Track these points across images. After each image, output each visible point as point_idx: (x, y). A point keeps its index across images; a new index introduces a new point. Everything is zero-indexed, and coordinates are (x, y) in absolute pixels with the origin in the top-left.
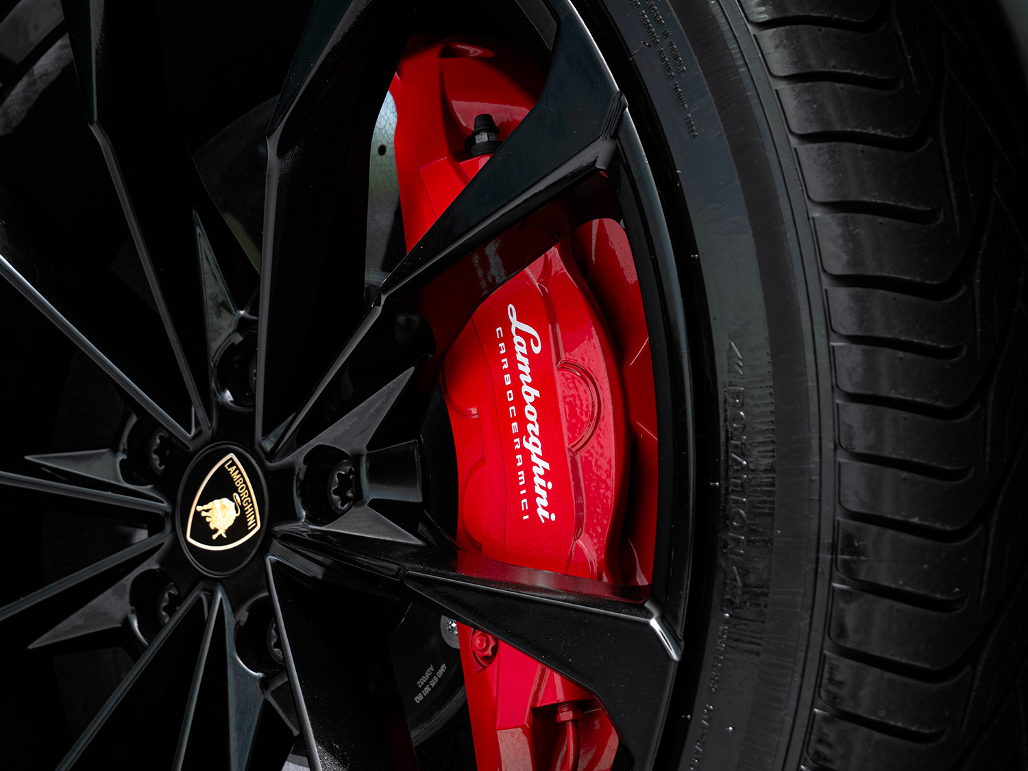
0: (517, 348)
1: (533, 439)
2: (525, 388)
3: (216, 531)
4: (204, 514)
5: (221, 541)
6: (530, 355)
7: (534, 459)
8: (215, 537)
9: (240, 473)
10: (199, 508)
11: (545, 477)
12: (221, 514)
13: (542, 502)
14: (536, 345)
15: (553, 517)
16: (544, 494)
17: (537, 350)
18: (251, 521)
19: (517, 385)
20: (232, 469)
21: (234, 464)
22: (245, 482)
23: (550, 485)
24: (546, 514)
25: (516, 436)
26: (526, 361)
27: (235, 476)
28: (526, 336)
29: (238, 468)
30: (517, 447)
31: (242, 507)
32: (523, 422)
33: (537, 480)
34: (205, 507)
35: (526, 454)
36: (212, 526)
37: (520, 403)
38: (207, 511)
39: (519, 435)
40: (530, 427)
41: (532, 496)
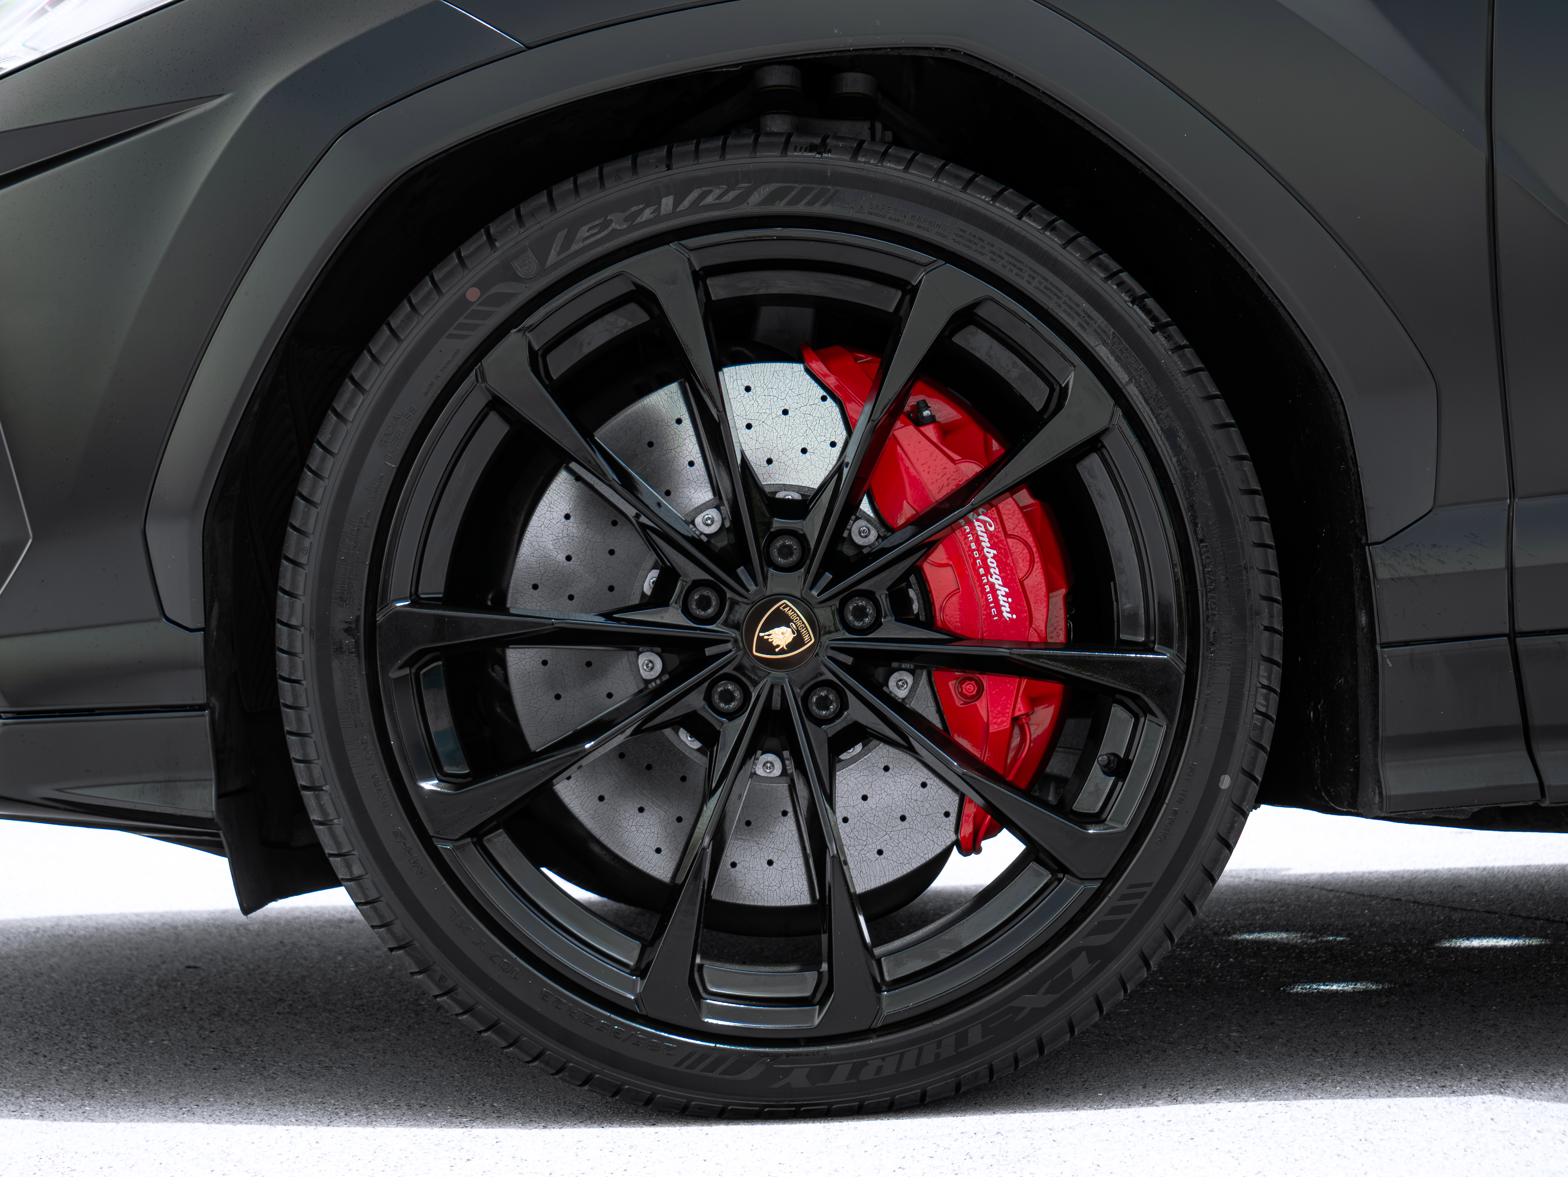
0: (978, 528)
1: (994, 576)
2: (986, 550)
3: (778, 646)
4: (766, 637)
5: (782, 651)
6: (987, 531)
7: (997, 587)
8: (777, 650)
9: (793, 610)
10: (761, 634)
11: (1007, 595)
12: (781, 636)
13: (1006, 609)
14: (991, 526)
15: (1014, 616)
16: (1007, 605)
17: (992, 529)
18: (806, 638)
19: (980, 549)
20: (786, 610)
21: (787, 606)
22: (798, 616)
23: (1010, 600)
24: (1010, 615)
25: (983, 575)
26: (985, 535)
27: (790, 613)
28: (984, 522)
29: (791, 608)
30: (985, 581)
31: (798, 631)
32: (987, 569)
33: (1000, 598)
34: (767, 633)
35: (992, 585)
36: (775, 644)
37: (984, 559)
38: (769, 635)
39: (986, 575)
40: (992, 570)
41: (998, 606)
